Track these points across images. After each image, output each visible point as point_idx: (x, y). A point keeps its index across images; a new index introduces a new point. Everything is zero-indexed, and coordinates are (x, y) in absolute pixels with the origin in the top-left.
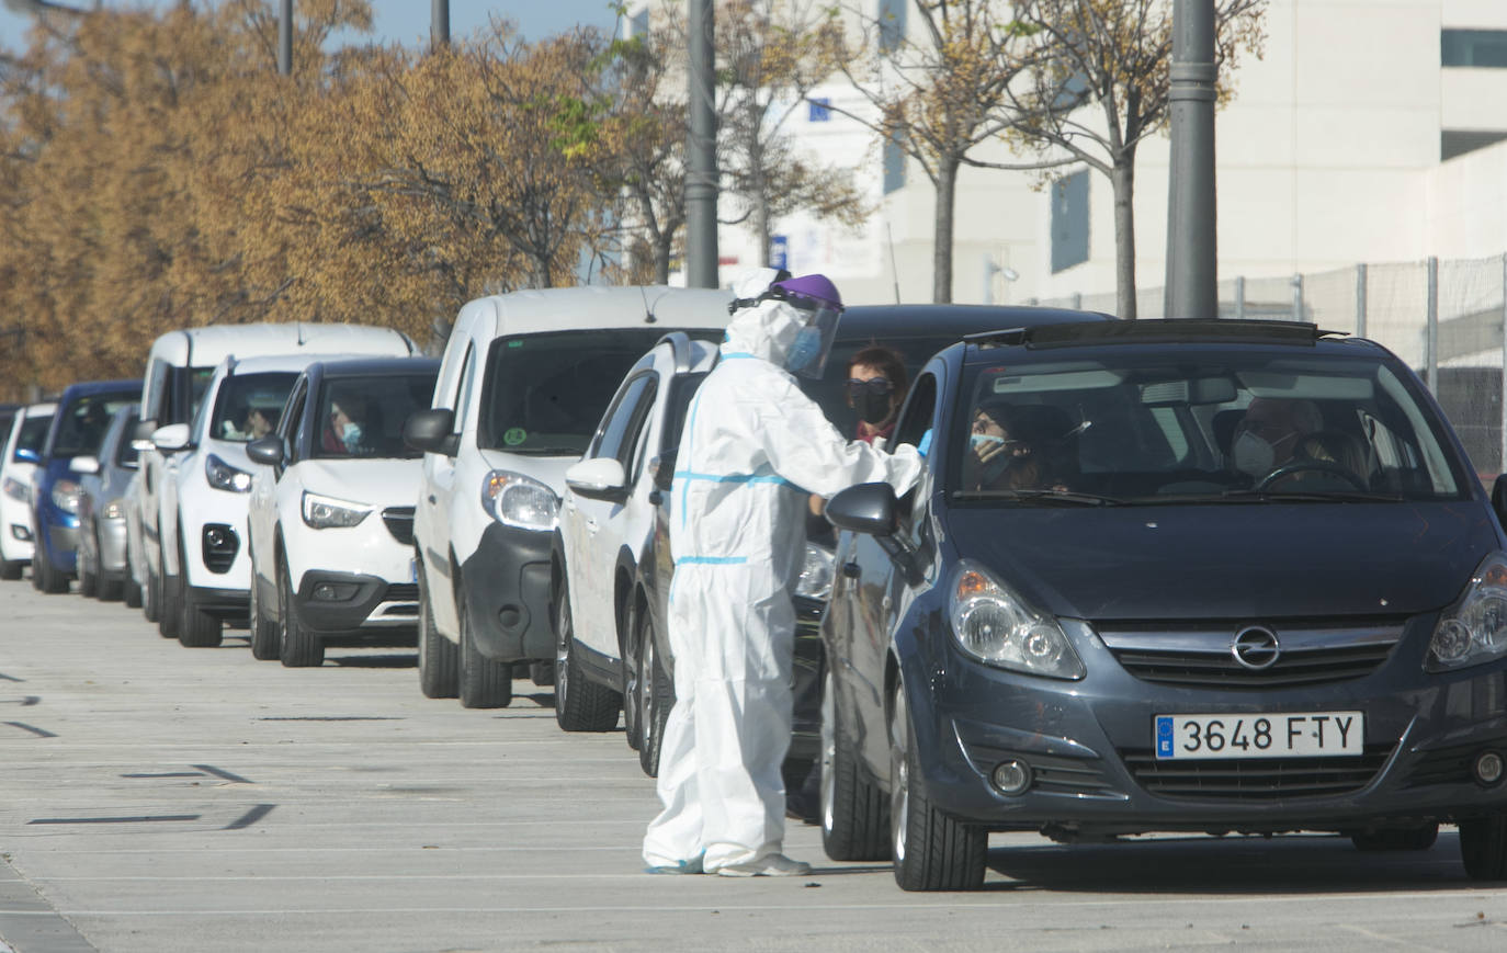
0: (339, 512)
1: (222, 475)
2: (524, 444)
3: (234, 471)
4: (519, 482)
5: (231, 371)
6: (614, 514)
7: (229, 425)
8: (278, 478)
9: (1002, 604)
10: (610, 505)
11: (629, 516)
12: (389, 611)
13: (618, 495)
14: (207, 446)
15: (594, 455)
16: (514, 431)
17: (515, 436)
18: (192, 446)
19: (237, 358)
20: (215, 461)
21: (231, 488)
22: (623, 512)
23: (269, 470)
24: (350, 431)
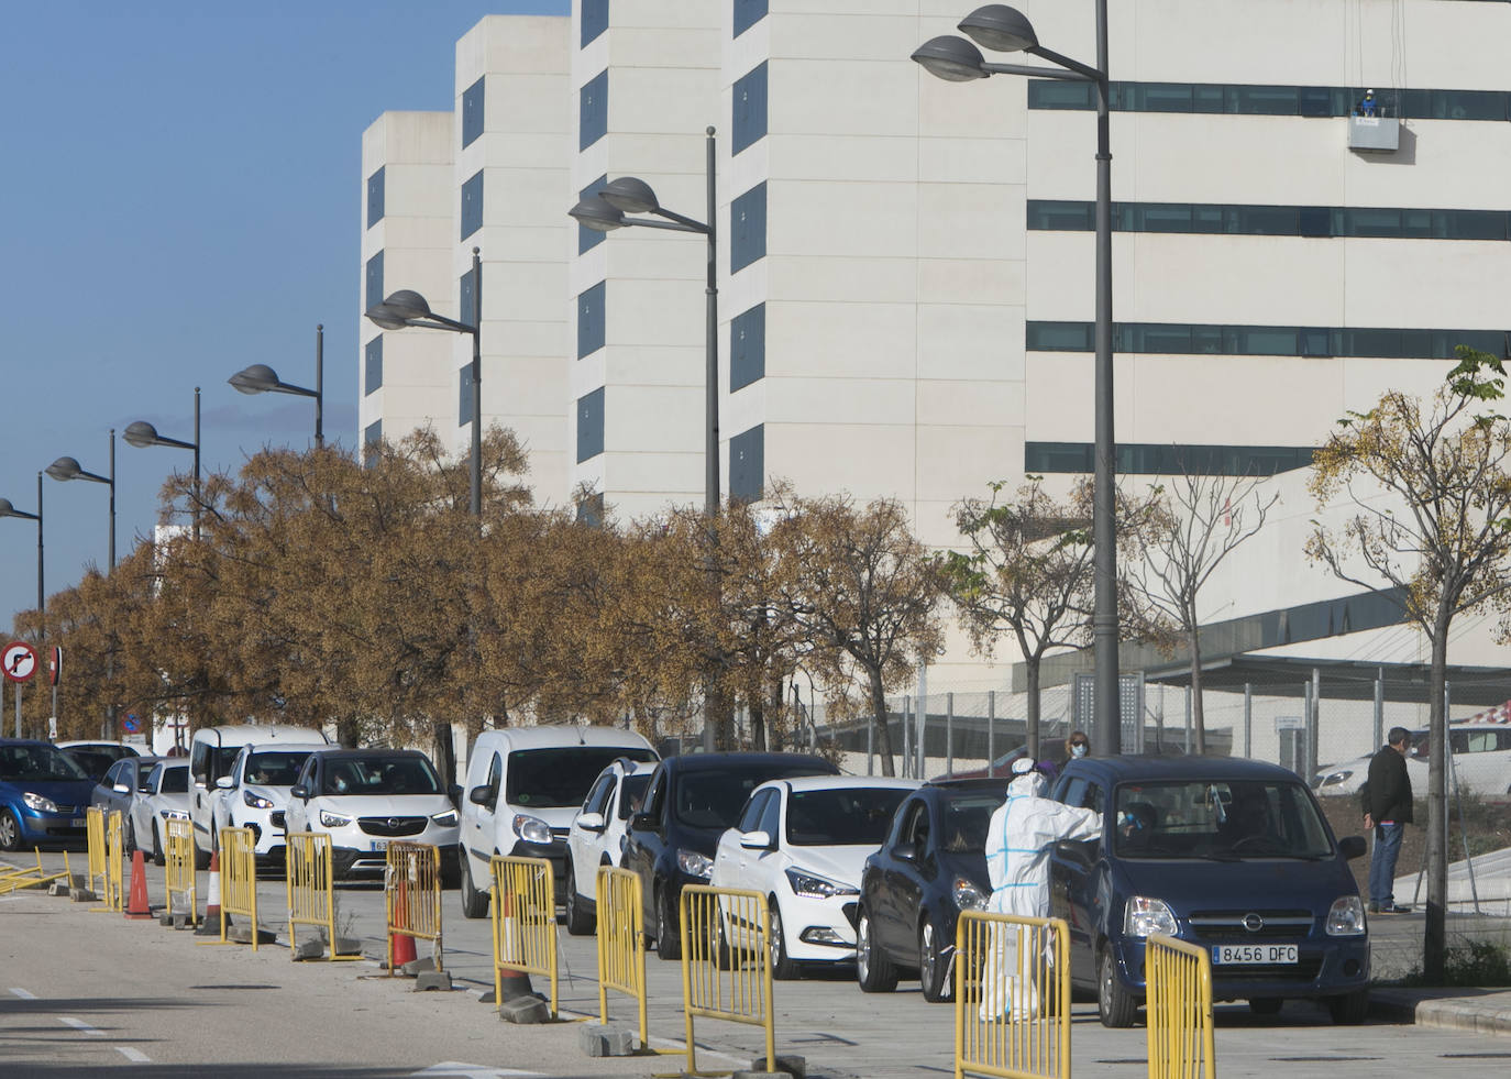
0: (337, 820)
1: (252, 801)
2: (528, 802)
3: (258, 798)
4: (531, 820)
5: (251, 751)
6: (598, 837)
7: (252, 777)
8: (306, 804)
9: (973, 891)
10: (596, 834)
11: (606, 838)
12: (361, 864)
13: (601, 830)
14: (243, 787)
15: (585, 813)
16: (523, 796)
17: (524, 798)
18: (235, 787)
19: (254, 744)
20: (248, 793)
21: (257, 806)
22: (602, 837)
23: (302, 800)
24: (342, 785)
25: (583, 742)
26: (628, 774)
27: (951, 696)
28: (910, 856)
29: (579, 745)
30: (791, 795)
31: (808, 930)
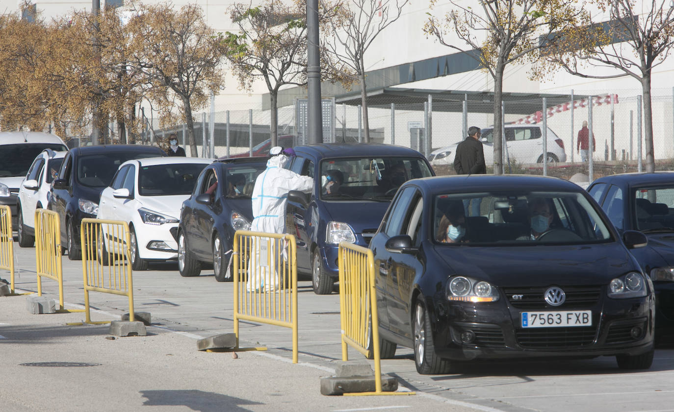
25: (26, 141)
26: (51, 158)
27: (228, 112)
28: (207, 201)
29: (23, 142)
30: (141, 168)
31: (151, 242)
